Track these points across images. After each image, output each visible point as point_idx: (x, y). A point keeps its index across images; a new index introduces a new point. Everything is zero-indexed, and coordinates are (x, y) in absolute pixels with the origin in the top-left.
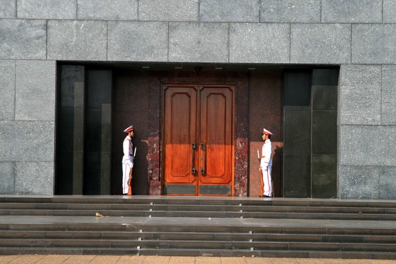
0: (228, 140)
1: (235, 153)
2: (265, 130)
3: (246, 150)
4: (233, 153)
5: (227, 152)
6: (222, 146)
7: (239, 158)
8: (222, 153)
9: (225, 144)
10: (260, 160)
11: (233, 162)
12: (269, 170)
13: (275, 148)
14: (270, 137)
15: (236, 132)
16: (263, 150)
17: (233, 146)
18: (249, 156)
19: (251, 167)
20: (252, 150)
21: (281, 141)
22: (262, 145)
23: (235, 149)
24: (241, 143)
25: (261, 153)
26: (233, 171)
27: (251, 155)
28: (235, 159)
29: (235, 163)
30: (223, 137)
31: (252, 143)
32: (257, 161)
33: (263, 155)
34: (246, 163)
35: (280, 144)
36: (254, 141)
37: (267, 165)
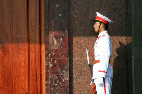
0: (34, 35)
1: (47, 56)
2: (98, 14)
3: (66, 51)
4: (44, 57)
5: (32, 55)
6: (24, 46)
7: (55, 66)
8: (22, 58)
9: (28, 42)
10: (91, 67)
11: (44, 73)
12: (108, 85)
13: (117, 46)
14: (107, 26)
15: (48, 19)
16: (96, 49)
17: (43, 47)
18: (71, 61)
19: (75, 80)
20: (76, 50)
21: (127, 33)
22: (94, 42)
23: (46, 48)
24: (57, 38)
25: (92, 55)
26: (44, 87)
27: (75, 59)
28: (47, 67)
29: (47, 74)
30: (25, 29)
31: (75, 39)
32: (86, 69)
33: (96, 59)
34: (67, 73)
35: (124, 40)
36: (80, 35)
37: (103, 75)
